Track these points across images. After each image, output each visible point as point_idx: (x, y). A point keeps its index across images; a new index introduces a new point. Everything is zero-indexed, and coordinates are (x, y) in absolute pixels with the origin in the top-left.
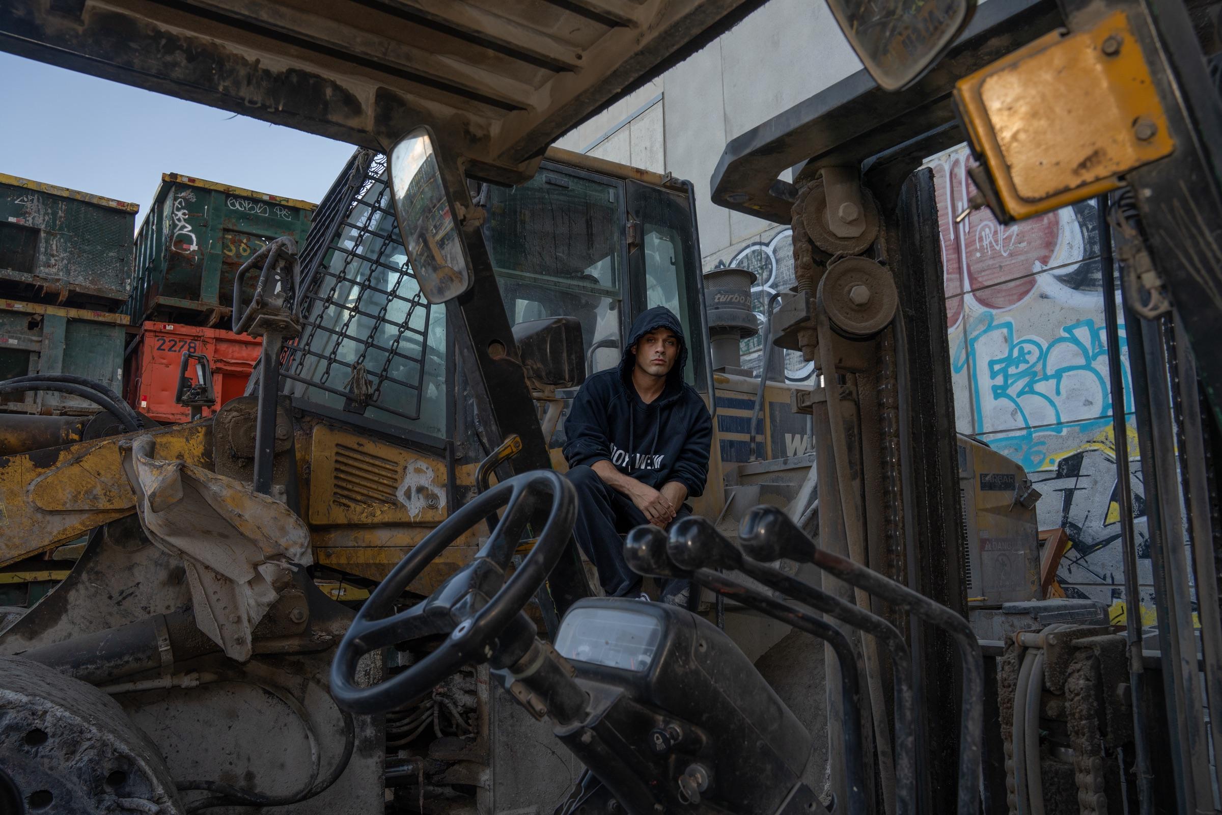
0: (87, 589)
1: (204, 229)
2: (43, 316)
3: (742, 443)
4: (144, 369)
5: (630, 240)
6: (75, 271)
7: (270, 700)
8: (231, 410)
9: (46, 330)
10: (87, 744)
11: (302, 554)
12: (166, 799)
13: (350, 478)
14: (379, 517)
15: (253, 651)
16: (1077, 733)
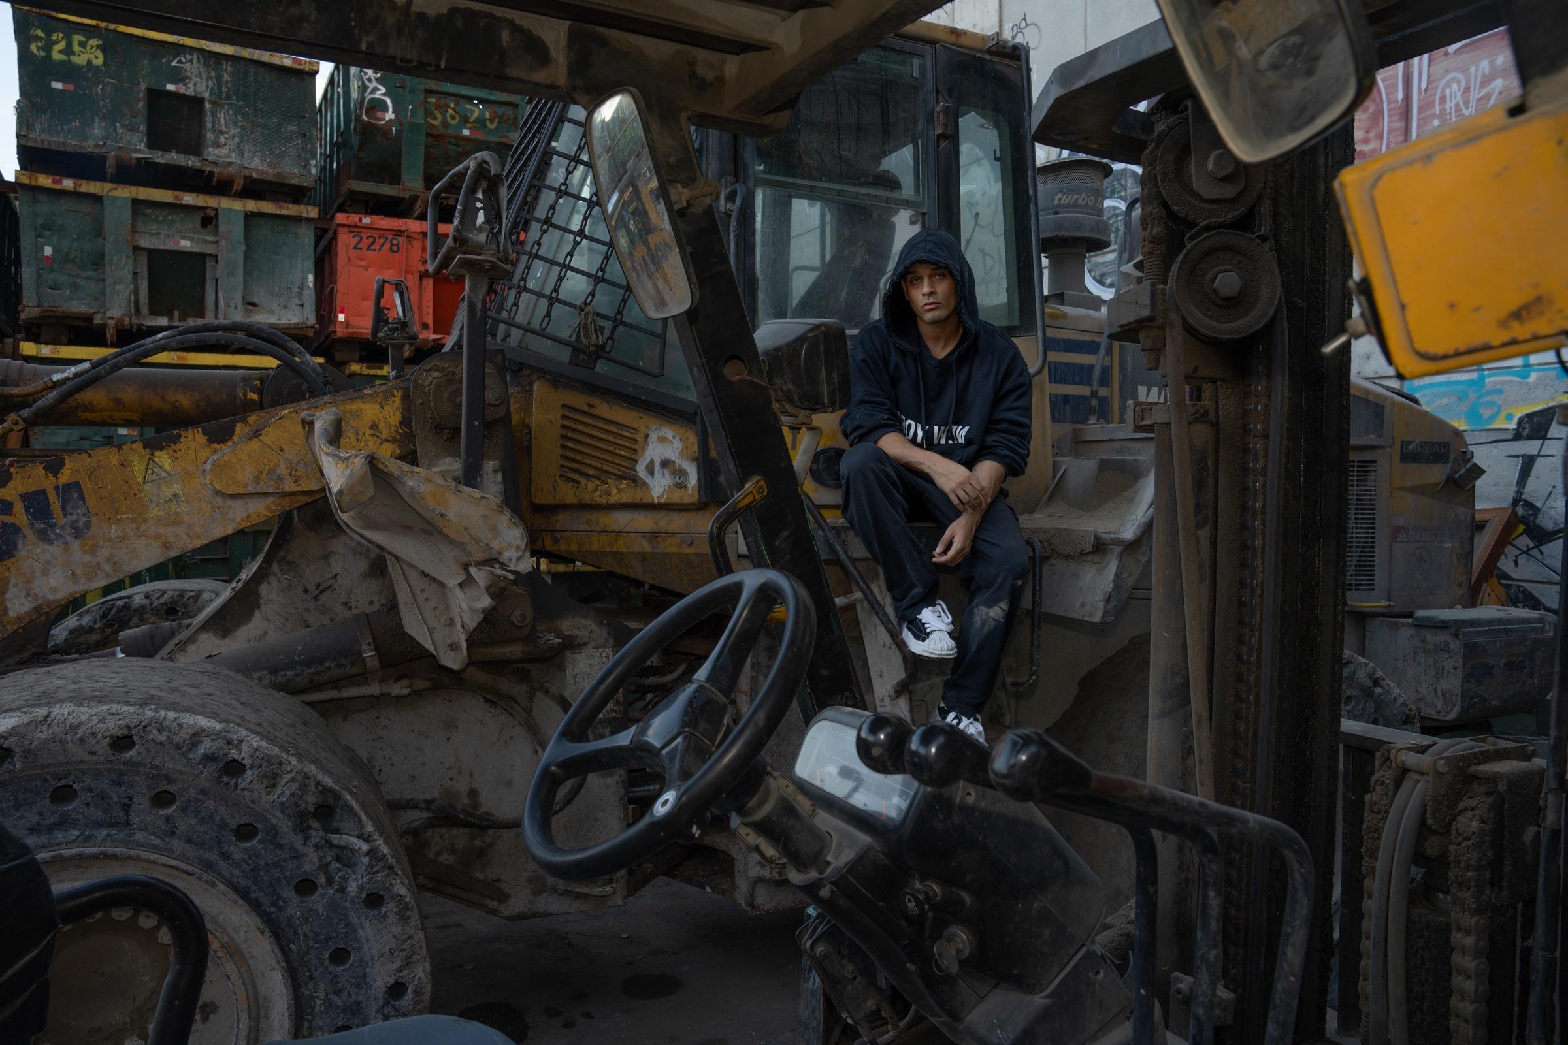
0: (279, 581)
1: (401, 90)
2: (217, 210)
3: (1081, 399)
4: (339, 272)
5: (939, 131)
6: (250, 151)
7: (492, 710)
8: (431, 369)
9: (222, 228)
10: (287, 777)
11: (519, 559)
12: (376, 837)
13: (579, 448)
14: (615, 498)
15: (469, 656)
16: (1460, 884)
